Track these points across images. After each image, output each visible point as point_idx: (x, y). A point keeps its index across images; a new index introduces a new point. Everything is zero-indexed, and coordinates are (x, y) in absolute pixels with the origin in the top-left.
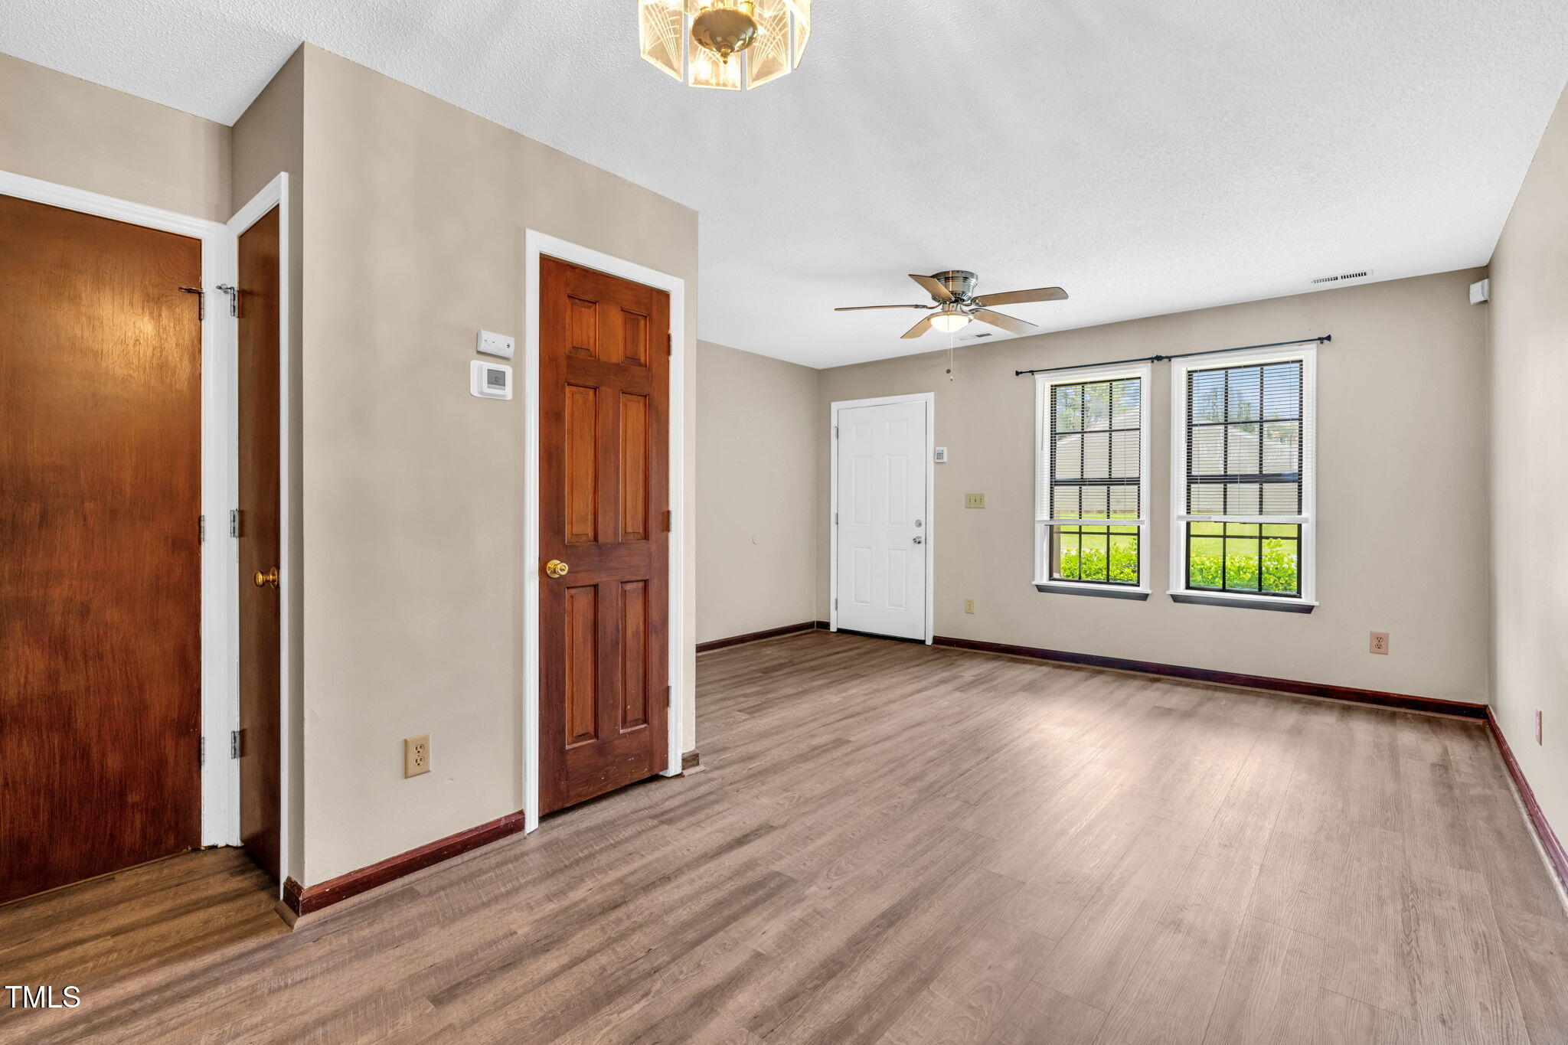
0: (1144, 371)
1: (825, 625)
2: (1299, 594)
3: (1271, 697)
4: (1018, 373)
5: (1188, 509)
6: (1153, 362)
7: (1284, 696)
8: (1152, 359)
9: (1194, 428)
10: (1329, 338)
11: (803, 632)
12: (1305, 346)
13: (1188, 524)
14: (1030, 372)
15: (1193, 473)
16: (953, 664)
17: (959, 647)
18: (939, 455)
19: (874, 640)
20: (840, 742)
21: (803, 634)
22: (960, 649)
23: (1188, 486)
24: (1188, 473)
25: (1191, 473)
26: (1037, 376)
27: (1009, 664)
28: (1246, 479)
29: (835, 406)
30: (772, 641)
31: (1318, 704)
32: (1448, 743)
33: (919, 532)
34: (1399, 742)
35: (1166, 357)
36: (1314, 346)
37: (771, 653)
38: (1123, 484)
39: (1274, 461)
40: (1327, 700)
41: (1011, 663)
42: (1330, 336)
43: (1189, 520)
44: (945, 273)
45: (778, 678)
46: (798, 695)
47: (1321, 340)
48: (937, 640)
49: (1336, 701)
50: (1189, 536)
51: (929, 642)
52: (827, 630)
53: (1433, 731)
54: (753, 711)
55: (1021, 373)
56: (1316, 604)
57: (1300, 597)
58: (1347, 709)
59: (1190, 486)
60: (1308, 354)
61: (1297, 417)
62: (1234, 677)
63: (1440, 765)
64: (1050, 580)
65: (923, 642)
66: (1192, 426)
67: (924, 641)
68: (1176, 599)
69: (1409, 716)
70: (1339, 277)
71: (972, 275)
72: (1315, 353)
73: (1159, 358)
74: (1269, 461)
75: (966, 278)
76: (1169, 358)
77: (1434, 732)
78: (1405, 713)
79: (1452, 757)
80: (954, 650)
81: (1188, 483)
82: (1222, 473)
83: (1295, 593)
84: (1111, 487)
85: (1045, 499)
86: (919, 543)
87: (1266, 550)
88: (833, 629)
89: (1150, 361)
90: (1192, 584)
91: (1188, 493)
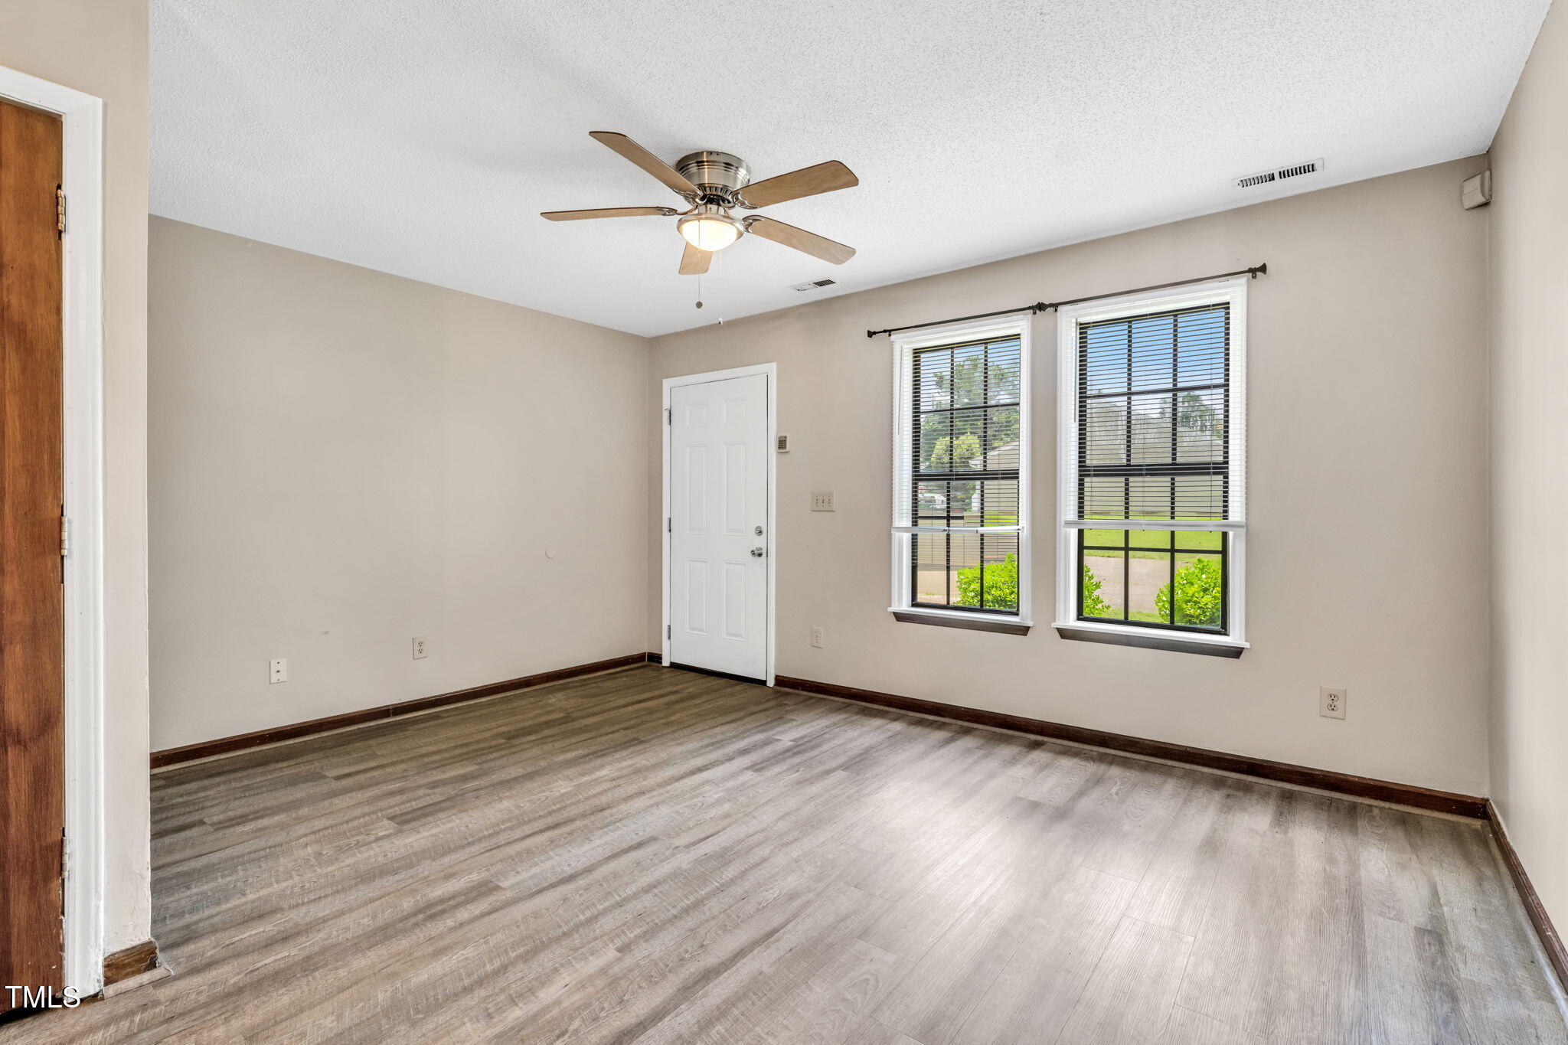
0: (1021, 325)
1: (656, 658)
2: (1224, 631)
3: (1187, 774)
4: (871, 334)
5: (1079, 512)
6: (1035, 313)
7: (1202, 773)
8: (1034, 309)
9: (1089, 401)
10: (1263, 269)
11: (627, 667)
12: (1233, 281)
13: (1081, 533)
14: (885, 331)
15: (1088, 463)
16: (781, 718)
17: (805, 690)
18: (782, 443)
19: (712, 678)
20: (485, 889)
21: (627, 670)
22: (805, 693)
23: (1080, 480)
24: (1080, 462)
25: (1084, 462)
26: (894, 336)
27: (855, 717)
28: (1154, 470)
29: (667, 384)
30: (571, 682)
31: (1247, 789)
32: (1436, 873)
33: (759, 542)
34: (1363, 872)
35: (1051, 305)
36: (1243, 280)
37: (558, 701)
38: (996, 479)
39: (1192, 444)
40: (1261, 781)
41: (859, 716)
42: (1264, 265)
43: (1081, 527)
45: (524, 747)
46: (529, 777)
47: (1253, 271)
48: (780, 681)
49: (1274, 783)
50: (1081, 547)
51: (771, 683)
52: (658, 665)
53: (1411, 845)
54: (405, 820)
55: (875, 333)
56: (1247, 645)
57: (1226, 634)
58: (1288, 797)
59: (1083, 480)
60: (1235, 293)
61: (1222, 381)
62: (1138, 743)
63: (1430, 932)
64: (913, 605)
65: (763, 683)
66: (1086, 397)
67: (765, 681)
68: (1064, 634)
69: (1376, 811)
70: (1277, 176)
72: (1245, 292)
73: (1041, 307)
74: (1185, 444)
75: (728, 165)
76: (1055, 306)
77: (1414, 848)
78: (1370, 806)
79: (1446, 909)
80: (797, 694)
81: (1080, 475)
82: (1124, 462)
83: (1218, 628)
84: (986, 482)
85: (905, 500)
86: (760, 555)
87: (1180, 570)
88: (666, 663)
89: (1031, 311)
90: (1086, 613)
91: (1080, 489)
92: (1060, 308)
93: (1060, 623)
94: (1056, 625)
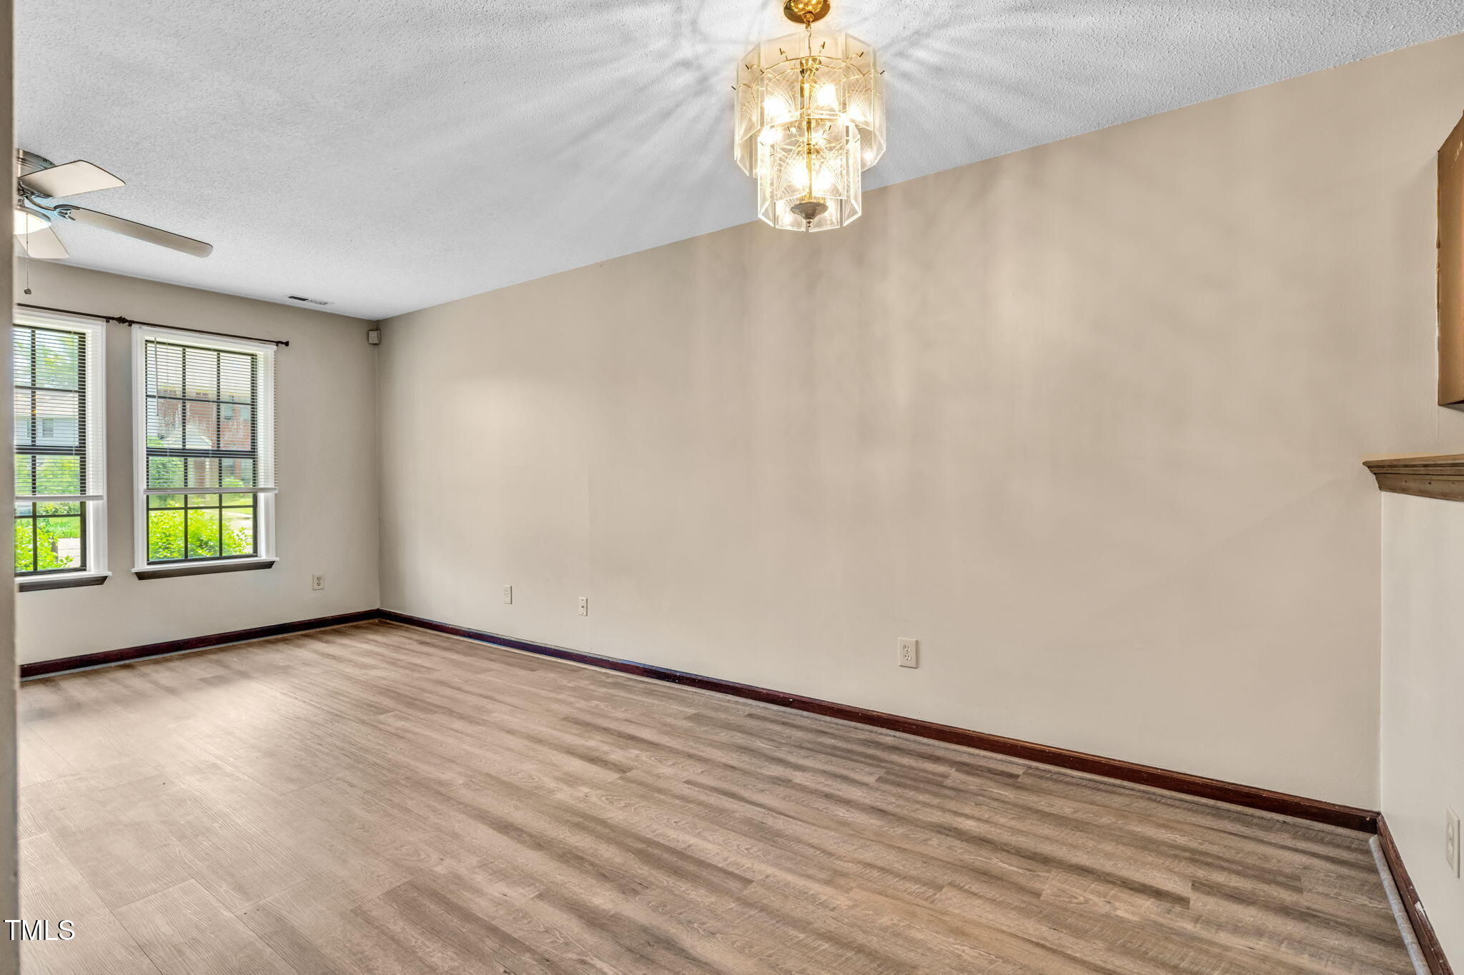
2: (256, 554)
5: (147, 482)
6: (107, 322)
10: (287, 344)
12: (266, 345)
13: (148, 498)
47: (279, 343)
56: (277, 559)
57: (258, 556)
59: (148, 458)
70: (308, 300)
73: (121, 320)
76: (131, 323)
83: (252, 553)
92: (133, 325)
93: (136, 570)
94: (134, 570)
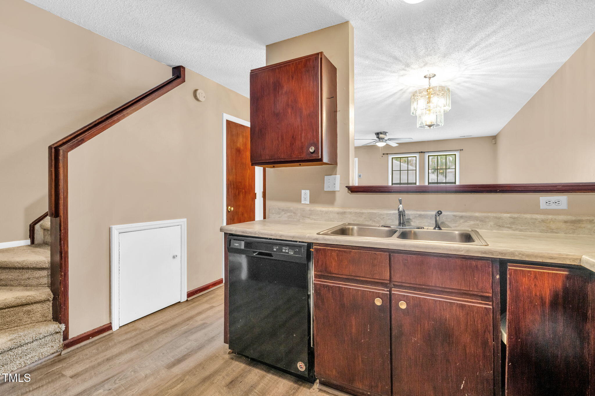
0: (417, 155)
8: (420, 152)
12: (457, 151)
14: (387, 154)
15: (429, 182)
18: (360, 176)
26: (389, 155)
36: (459, 151)
42: (463, 149)
44: (381, 132)
47: (461, 150)
55: (384, 154)
60: (457, 154)
61: (455, 168)
66: (429, 169)
70: (466, 136)
71: (387, 133)
72: (459, 153)
74: (448, 179)
81: (428, 184)
82: (437, 182)
